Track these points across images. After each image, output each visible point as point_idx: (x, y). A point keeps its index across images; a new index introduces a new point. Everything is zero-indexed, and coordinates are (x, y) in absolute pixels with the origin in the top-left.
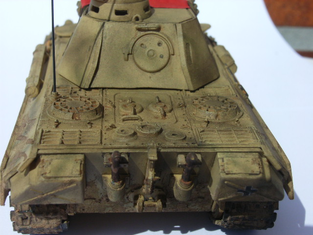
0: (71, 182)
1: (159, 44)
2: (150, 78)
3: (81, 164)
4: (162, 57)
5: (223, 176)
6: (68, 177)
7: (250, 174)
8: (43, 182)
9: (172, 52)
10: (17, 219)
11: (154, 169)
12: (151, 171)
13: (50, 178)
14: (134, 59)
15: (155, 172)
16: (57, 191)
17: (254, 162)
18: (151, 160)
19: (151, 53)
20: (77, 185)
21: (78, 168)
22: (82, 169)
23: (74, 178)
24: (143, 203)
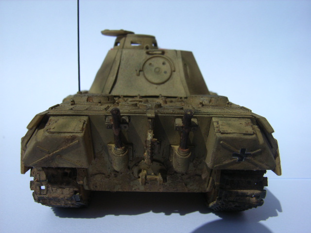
0: (73, 138)
1: (164, 64)
2: (156, 88)
3: (84, 123)
4: (165, 72)
5: (219, 135)
6: (70, 133)
7: (245, 134)
8: (46, 137)
9: (173, 69)
10: (36, 188)
11: (152, 131)
12: (150, 132)
13: (53, 133)
14: (144, 75)
15: (154, 133)
16: (62, 149)
17: (247, 124)
18: (149, 118)
19: (157, 70)
20: (79, 142)
21: (81, 126)
22: (84, 127)
23: (76, 134)
24: (146, 177)
